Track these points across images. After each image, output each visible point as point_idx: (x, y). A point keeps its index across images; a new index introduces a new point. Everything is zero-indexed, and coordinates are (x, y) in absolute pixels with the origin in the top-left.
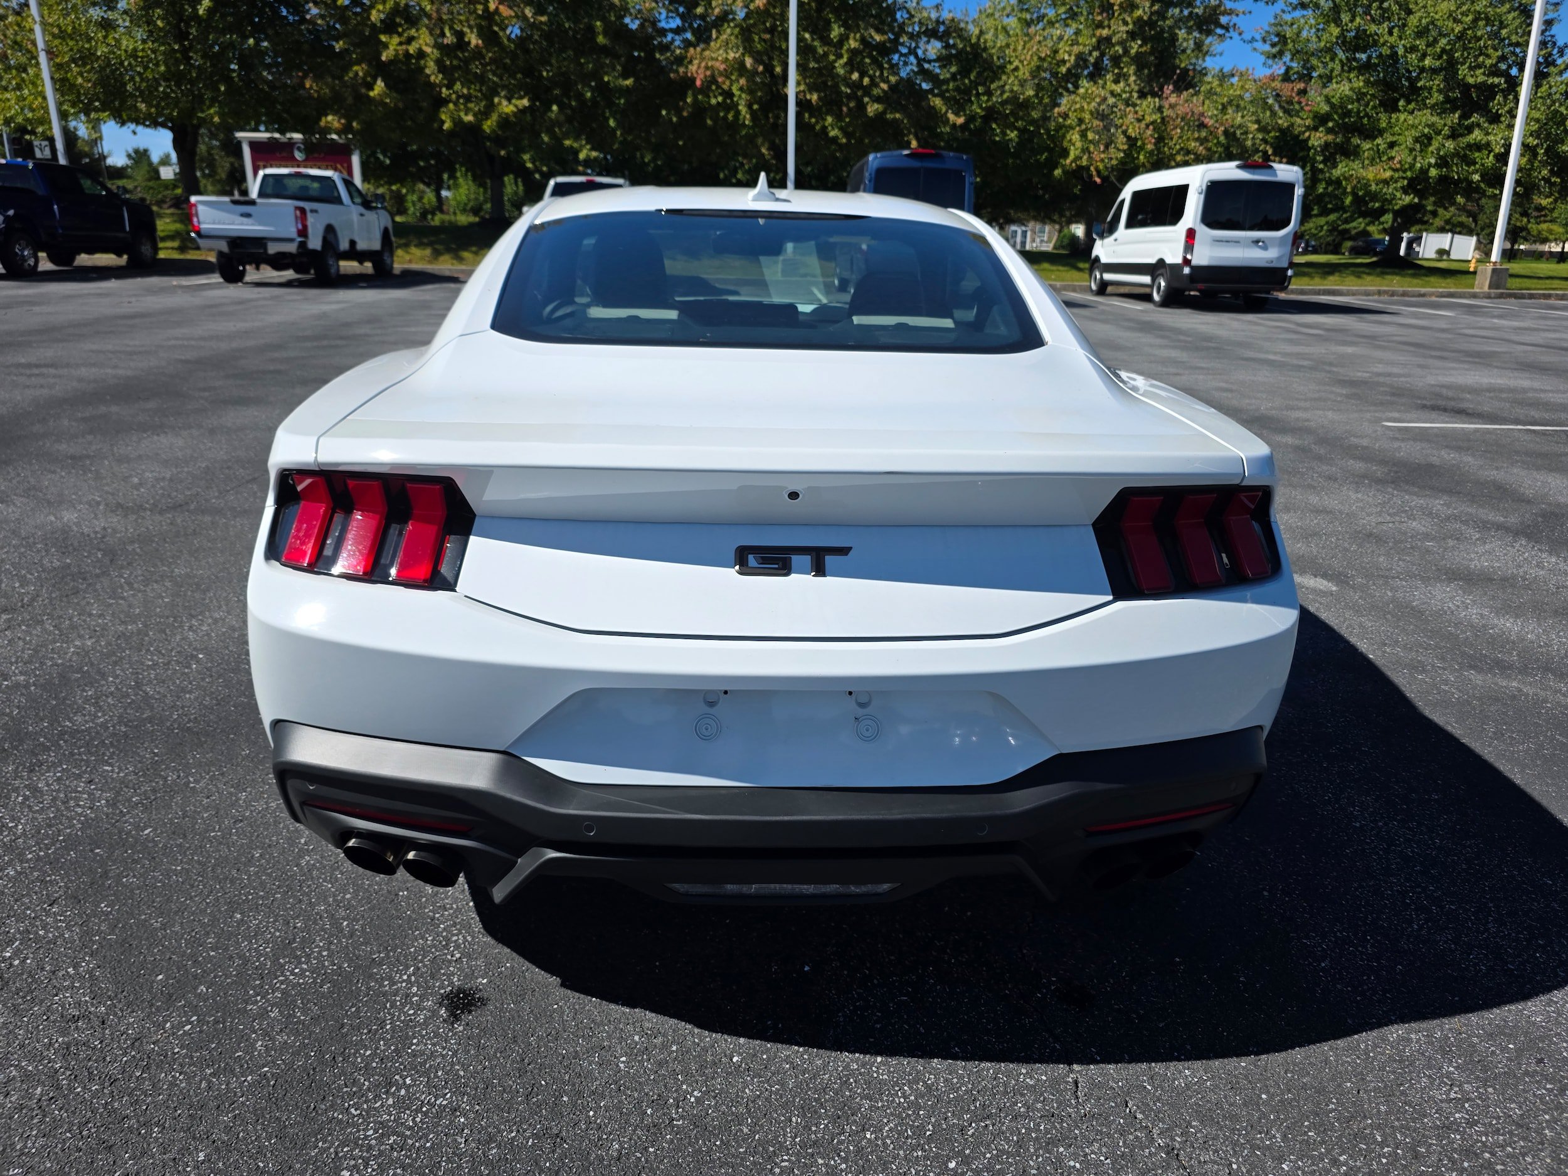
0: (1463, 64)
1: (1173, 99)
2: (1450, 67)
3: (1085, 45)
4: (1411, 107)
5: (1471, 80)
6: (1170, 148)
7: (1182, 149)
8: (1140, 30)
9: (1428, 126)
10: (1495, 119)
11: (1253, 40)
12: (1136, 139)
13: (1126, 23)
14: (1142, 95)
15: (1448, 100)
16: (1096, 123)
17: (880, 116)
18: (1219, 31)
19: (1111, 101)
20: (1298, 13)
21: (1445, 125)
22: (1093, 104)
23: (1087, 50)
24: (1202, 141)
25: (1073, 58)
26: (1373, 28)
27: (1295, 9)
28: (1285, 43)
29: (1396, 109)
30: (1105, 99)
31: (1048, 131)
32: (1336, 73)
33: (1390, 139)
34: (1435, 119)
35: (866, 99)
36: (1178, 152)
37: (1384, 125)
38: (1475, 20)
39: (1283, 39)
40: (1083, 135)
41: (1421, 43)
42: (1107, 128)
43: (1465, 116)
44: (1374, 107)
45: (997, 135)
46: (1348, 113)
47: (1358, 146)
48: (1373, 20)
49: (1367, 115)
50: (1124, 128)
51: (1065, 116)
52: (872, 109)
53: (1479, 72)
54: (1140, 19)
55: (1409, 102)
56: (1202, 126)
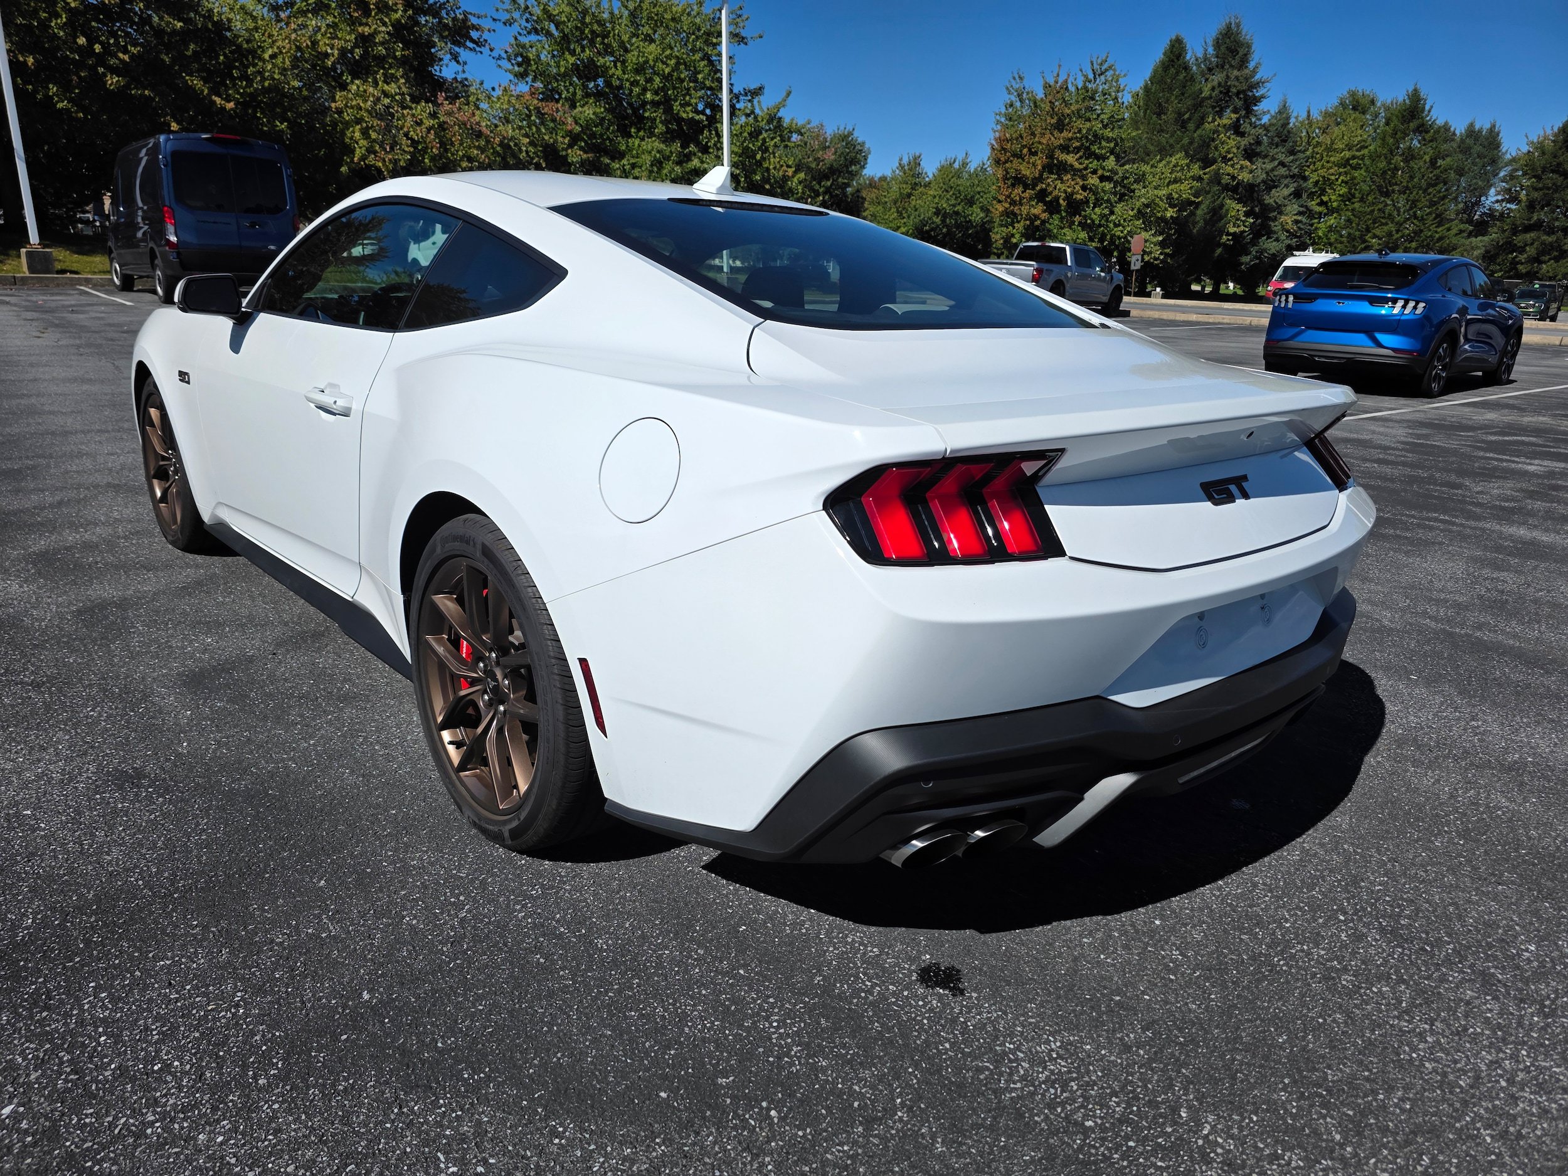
0: (676, 101)
1: (447, 106)
2: (666, 104)
3: (346, 41)
4: (641, 133)
5: (684, 115)
6: (453, 154)
7: (464, 156)
8: (400, 31)
9: (658, 152)
10: (705, 150)
11: (500, 58)
12: (418, 142)
13: (385, 24)
14: (416, 100)
15: (668, 131)
16: (376, 122)
17: (122, 91)
18: (469, 44)
19: (387, 101)
20: (533, 38)
21: (671, 152)
22: (369, 103)
23: (349, 46)
24: (483, 150)
25: (336, 52)
26: (601, 61)
27: (529, 33)
28: (529, 64)
29: (630, 136)
30: (378, 99)
31: (324, 125)
32: (578, 97)
33: (633, 161)
34: (662, 146)
35: (101, 70)
36: (462, 159)
37: (624, 148)
38: (678, 64)
39: (526, 61)
40: (365, 133)
41: (641, 79)
42: (388, 129)
43: (684, 146)
44: (613, 131)
45: (263, 124)
46: (593, 136)
47: (608, 165)
48: (599, 53)
49: (608, 138)
50: (405, 129)
51: (340, 112)
52: (112, 81)
53: (689, 109)
54: (398, 21)
55: (639, 130)
56: (479, 135)
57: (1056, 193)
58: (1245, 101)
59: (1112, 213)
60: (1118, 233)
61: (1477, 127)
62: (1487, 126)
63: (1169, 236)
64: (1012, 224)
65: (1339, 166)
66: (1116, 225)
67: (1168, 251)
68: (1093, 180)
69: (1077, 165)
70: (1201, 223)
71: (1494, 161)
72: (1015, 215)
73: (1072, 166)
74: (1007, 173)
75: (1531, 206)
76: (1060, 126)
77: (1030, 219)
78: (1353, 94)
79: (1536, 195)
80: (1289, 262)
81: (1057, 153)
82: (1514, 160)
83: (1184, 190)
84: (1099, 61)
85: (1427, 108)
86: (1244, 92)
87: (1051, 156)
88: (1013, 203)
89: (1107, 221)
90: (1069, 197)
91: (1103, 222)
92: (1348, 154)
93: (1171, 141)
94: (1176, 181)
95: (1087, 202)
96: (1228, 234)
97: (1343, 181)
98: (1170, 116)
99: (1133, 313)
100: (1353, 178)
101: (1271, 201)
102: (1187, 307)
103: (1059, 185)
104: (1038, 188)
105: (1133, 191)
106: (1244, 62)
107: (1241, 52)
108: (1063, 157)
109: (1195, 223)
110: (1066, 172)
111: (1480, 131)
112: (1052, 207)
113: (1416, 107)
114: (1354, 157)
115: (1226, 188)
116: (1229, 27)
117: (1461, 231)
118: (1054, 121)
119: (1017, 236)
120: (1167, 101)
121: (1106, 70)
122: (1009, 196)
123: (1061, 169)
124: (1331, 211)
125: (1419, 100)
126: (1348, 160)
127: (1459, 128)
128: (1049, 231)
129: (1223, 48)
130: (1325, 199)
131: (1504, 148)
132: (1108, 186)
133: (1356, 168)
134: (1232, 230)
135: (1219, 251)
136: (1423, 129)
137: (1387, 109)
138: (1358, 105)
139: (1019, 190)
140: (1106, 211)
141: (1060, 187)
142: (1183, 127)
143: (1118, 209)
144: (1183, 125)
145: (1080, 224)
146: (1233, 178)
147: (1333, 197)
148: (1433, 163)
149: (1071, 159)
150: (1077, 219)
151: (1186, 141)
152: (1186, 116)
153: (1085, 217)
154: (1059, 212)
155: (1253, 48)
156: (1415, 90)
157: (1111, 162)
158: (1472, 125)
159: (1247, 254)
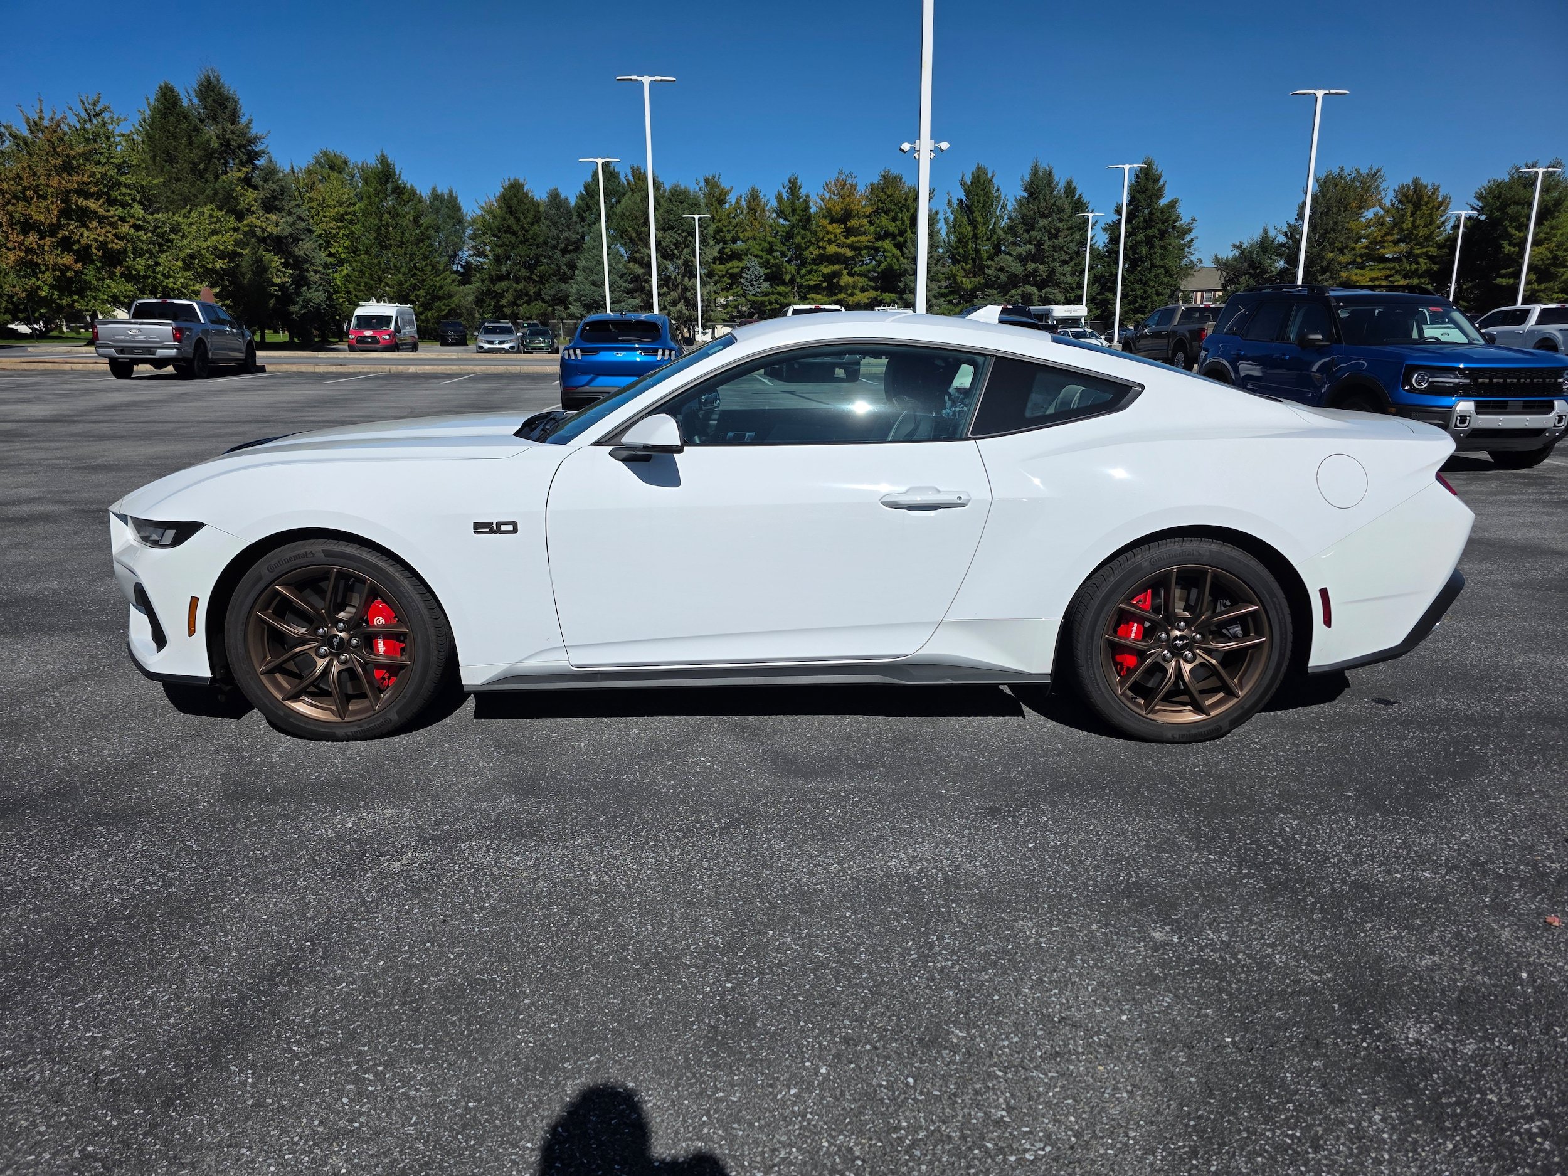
57: (84, 242)
58: (249, 155)
59: (157, 264)
60: (171, 285)
61: (439, 192)
62: (446, 192)
63: (224, 288)
64: (35, 275)
65: (334, 219)
66: (167, 277)
67: (228, 302)
68: (125, 229)
69: (101, 212)
70: (249, 275)
71: (460, 221)
72: (37, 265)
73: (95, 212)
74: (12, 217)
75: (498, 260)
76: (68, 168)
77: (60, 270)
78: (325, 154)
79: (499, 251)
80: (359, 312)
81: (74, 198)
82: (474, 221)
83: (227, 241)
84: (91, 101)
85: (397, 173)
86: (244, 146)
87: (66, 201)
88: (29, 251)
89: (154, 271)
90: (103, 246)
91: (149, 273)
92: (342, 210)
93: (194, 191)
94: (214, 232)
95: (125, 251)
96: (276, 285)
97: (344, 235)
98: (183, 166)
99: (268, 368)
100: (352, 232)
101: (301, 253)
102: (280, 358)
103: (86, 234)
104: (60, 236)
105: (171, 241)
106: (234, 118)
107: (230, 106)
108: (82, 202)
109: (243, 275)
110: (91, 219)
111: (442, 195)
112: (84, 255)
113: (388, 170)
114: (347, 213)
115: (262, 240)
116: (208, 79)
117: (453, 281)
118: (59, 162)
119: (46, 288)
120: (176, 149)
121: (102, 111)
122: (22, 243)
123: (84, 216)
124: (342, 262)
125: (388, 165)
126: (342, 215)
127: (424, 191)
128: (86, 282)
129: (210, 101)
130: (332, 250)
131: (464, 210)
132: (144, 236)
133: (351, 222)
134: (279, 281)
135: (272, 302)
136: (399, 191)
137: (362, 170)
138: (333, 165)
139: (32, 239)
140: (150, 262)
141: (89, 236)
142: (202, 177)
143: (162, 258)
144: (201, 175)
145: (122, 275)
146: (263, 230)
147: (340, 250)
148: (416, 220)
149: (92, 204)
150: (118, 270)
151: (209, 192)
152: (202, 166)
153: (128, 268)
154: (92, 262)
155: (240, 103)
156: (383, 155)
157: (138, 210)
158: (434, 190)
159: (295, 303)
